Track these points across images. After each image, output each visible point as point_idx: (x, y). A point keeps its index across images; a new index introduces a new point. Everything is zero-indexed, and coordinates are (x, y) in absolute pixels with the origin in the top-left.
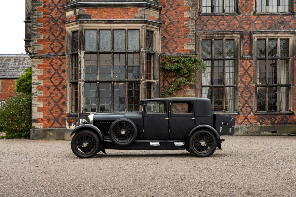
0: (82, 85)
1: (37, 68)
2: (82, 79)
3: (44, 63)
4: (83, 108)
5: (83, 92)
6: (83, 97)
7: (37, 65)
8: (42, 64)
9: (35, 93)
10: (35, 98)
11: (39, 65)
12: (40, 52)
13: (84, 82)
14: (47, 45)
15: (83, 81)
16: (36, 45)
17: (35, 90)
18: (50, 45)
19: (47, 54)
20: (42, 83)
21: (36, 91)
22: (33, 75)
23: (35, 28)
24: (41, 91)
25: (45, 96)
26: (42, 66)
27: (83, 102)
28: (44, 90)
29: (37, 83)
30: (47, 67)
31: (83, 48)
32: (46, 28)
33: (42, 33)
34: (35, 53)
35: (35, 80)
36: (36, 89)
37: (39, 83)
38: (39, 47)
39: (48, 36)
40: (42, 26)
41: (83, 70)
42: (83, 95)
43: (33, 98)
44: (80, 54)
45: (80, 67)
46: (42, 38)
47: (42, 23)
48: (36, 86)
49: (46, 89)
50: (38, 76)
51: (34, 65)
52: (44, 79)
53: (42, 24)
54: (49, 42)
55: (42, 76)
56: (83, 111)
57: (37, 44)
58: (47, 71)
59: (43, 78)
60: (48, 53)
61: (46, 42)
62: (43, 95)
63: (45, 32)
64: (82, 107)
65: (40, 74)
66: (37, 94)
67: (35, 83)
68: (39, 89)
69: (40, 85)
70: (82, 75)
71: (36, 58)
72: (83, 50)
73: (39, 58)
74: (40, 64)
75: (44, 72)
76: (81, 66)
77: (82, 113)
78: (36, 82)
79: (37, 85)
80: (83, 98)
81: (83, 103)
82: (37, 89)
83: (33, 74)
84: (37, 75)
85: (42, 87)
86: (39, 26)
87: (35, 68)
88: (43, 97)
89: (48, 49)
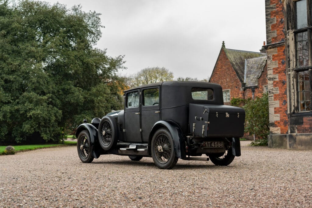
0: (292, 76)
1: (272, 59)
2: (291, 68)
3: (278, 53)
4: (294, 106)
5: (293, 84)
6: (294, 91)
7: (272, 57)
8: (276, 54)
9: (271, 91)
10: (272, 96)
11: (273, 55)
12: (274, 40)
13: (295, 71)
14: (280, 30)
15: (293, 70)
16: (270, 33)
17: (270, 87)
18: (282, 29)
19: (281, 41)
20: (277, 77)
21: (272, 88)
22: (269, 69)
23: (269, 11)
24: (277, 88)
25: (281, 93)
26: (277, 56)
27: (294, 98)
28: (279, 86)
29: (273, 78)
30: (281, 57)
31: (292, 27)
32: (278, 8)
33: (275, 16)
34: (269, 42)
35: (271, 74)
36: (271, 85)
37: (275, 78)
38: (273, 33)
39: (281, 18)
40: (274, 8)
41: (293, 55)
42: (294, 88)
43: (270, 97)
44: (288, 35)
45: (289, 53)
46: (275, 22)
47: (275, 4)
48: (271, 82)
49: (281, 85)
50: (274, 69)
51: (269, 57)
52: (279, 73)
53: (275, 6)
54: (282, 26)
55: (276, 69)
56: (294, 110)
57: (271, 31)
58: (282, 62)
59: (278, 71)
60: (282, 39)
61: (280, 27)
62: (278, 92)
63: (278, 14)
64: (293, 104)
65: (274, 67)
66: (273, 91)
67: (271, 78)
68: (275, 86)
69: (276, 80)
70: (291, 62)
71: (270, 48)
72: (292, 29)
73: (273, 48)
74: (275, 54)
75: (279, 64)
76: (289, 51)
77: (294, 113)
78: (272, 76)
79: (273, 80)
80: (294, 93)
81: (294, 100)
82: (273, 86)
83: (269, 67)
84: (272, 68)
85: (277, 83)
86: (272, 8)
87: (270, 61)
88: (279, 95)
89: (281, 34)
